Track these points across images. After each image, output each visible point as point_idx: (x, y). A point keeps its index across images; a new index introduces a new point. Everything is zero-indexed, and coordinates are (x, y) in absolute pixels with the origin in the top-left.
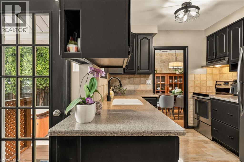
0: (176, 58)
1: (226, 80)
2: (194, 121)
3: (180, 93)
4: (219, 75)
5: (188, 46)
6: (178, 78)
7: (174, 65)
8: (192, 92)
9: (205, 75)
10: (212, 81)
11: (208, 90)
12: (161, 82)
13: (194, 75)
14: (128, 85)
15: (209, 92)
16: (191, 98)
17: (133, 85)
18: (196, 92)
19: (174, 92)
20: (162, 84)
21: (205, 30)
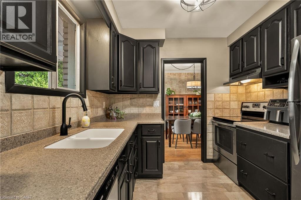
0: (194, 76)
1: (255, 100)
2: (214, 153)
3: (199, 116)
4: (246, 95)
5: (206, 58)
6: (198, 100)
7: (192, 85)
8: (211, 117)
9: (228, 95)
10: (236, 102)
11: (231, 114)
12: (180, 104)
13: (213, 94)
14: (130, 107)
15: (232, 116)
16: (210, 124)
17: (137, 107)
18: (216, 116)
19: (192, 115)
20: (180, 106)
21: (227, 37)
